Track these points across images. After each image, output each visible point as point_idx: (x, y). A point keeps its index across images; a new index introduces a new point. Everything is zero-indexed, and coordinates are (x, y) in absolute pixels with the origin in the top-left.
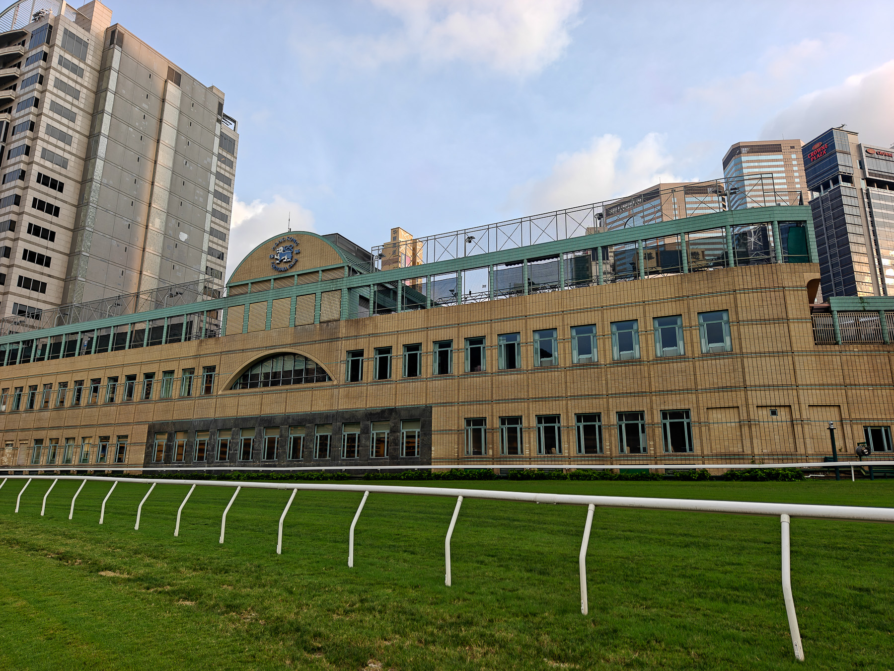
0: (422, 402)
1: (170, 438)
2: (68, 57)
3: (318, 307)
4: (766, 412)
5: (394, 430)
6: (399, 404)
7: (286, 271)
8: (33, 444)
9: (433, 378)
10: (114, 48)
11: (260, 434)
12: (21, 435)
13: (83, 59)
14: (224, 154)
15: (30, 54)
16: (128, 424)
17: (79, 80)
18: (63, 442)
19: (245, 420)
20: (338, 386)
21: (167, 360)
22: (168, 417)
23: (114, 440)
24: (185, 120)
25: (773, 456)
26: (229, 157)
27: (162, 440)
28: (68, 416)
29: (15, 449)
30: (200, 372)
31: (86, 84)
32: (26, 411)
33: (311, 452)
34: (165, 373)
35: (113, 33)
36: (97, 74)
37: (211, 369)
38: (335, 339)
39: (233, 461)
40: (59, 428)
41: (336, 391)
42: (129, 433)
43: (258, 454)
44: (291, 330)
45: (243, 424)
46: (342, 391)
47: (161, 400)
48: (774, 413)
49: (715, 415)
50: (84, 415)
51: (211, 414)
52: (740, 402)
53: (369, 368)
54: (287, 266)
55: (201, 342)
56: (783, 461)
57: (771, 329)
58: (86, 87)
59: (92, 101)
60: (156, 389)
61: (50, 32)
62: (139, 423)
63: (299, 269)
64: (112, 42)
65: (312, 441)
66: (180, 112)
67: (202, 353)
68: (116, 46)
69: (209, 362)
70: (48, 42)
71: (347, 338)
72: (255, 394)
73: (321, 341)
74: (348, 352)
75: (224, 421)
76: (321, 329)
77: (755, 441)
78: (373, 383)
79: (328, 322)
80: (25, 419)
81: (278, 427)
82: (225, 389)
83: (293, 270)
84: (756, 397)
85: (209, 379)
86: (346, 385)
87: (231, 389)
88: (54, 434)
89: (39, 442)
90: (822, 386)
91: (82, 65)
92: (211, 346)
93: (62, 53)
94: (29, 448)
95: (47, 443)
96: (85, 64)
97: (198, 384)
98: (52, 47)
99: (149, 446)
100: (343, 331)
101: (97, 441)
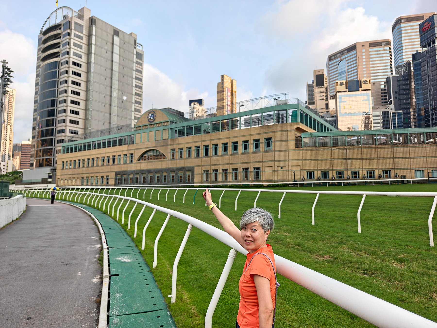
0: (192, 165)
1: (121, 176)
2: (77, 33)
3: (162, 135)
4: (279, 168)
5: (184, 174)
6: (186, 166)
7: (152, 122)
8: (81, 178)
9: (195, 158)
10: (93, 26)
11: (147, 175)
12: (77, 176)
13: (82, 33)
14: (139, 61)
15: (64, 33)
16: (109, 172)
17: (82, 41)
18: (90, 178)
19: (143, 170)
20: (168, 160)
21: (119, 151)
22: (120, 170)
23: (105, 177)
24: (122, 50)
25: (280, 181)
26: (140, 61)
27: (119, 177)
28: (91, 170)
29: (76, 180)
30: (129, 155)
31: (84, 42)
32: (78, 168)
33: (162, 181)
34: (118, 155)
35: (92, 20)
36: (87, 37)
37: (132, 154)
38: (167, 145)
39: (140, 184)
40: (88, 173)
41: (168, 162)
42: (109, 175)
43: (147, 181)
44: (155, 142)
45: (142, 172)
46: (170, 162)
47: (118, 164)
48: (282, 168)
49: (267, 169)
50: (95, 169)
51: (133, 169)
52: (273, 165)
53: (177, 155)
54: (152, 120)
55: (128, 145)
56: (282, 182)
57: (283, 143)
58: (84, 44)
59: (87, 49)
60: (116, 161)
61: (70, 24)
62: (112, 172)
63: (156, 122)
64: (92, 24)
65: (162, 177)
66: (120, 47)
67: (129, 149)
68: (94, 25)
69: (131, 152)
70: (69, 28)
71: (171, 145)
72: (145, 162)
73: (163, 146)
74: (171, 149)
75: (137, 171)
76: (163, 142)
77: (276, 176)
78: (178, 159)
79: (165, 139)
80: (77, 171)
81: (152, 173)
82: (137, 161)
83: (154, 122)
84: (277, 164)
85: (132, 157)
86: (171, 160)
87: (138, 161)
88: (87, 175)
89: (83, 178)
90: (296, 160)
91: (82, 35)
92: (131, 147)
93: (75, 32)
94: (80, 180)
95: (85, 178)
96: (83, 34)
97: (129, 159)
98: (71, 30)
99: (116, 179)
100: (169, 142)
101: (100, 178)
